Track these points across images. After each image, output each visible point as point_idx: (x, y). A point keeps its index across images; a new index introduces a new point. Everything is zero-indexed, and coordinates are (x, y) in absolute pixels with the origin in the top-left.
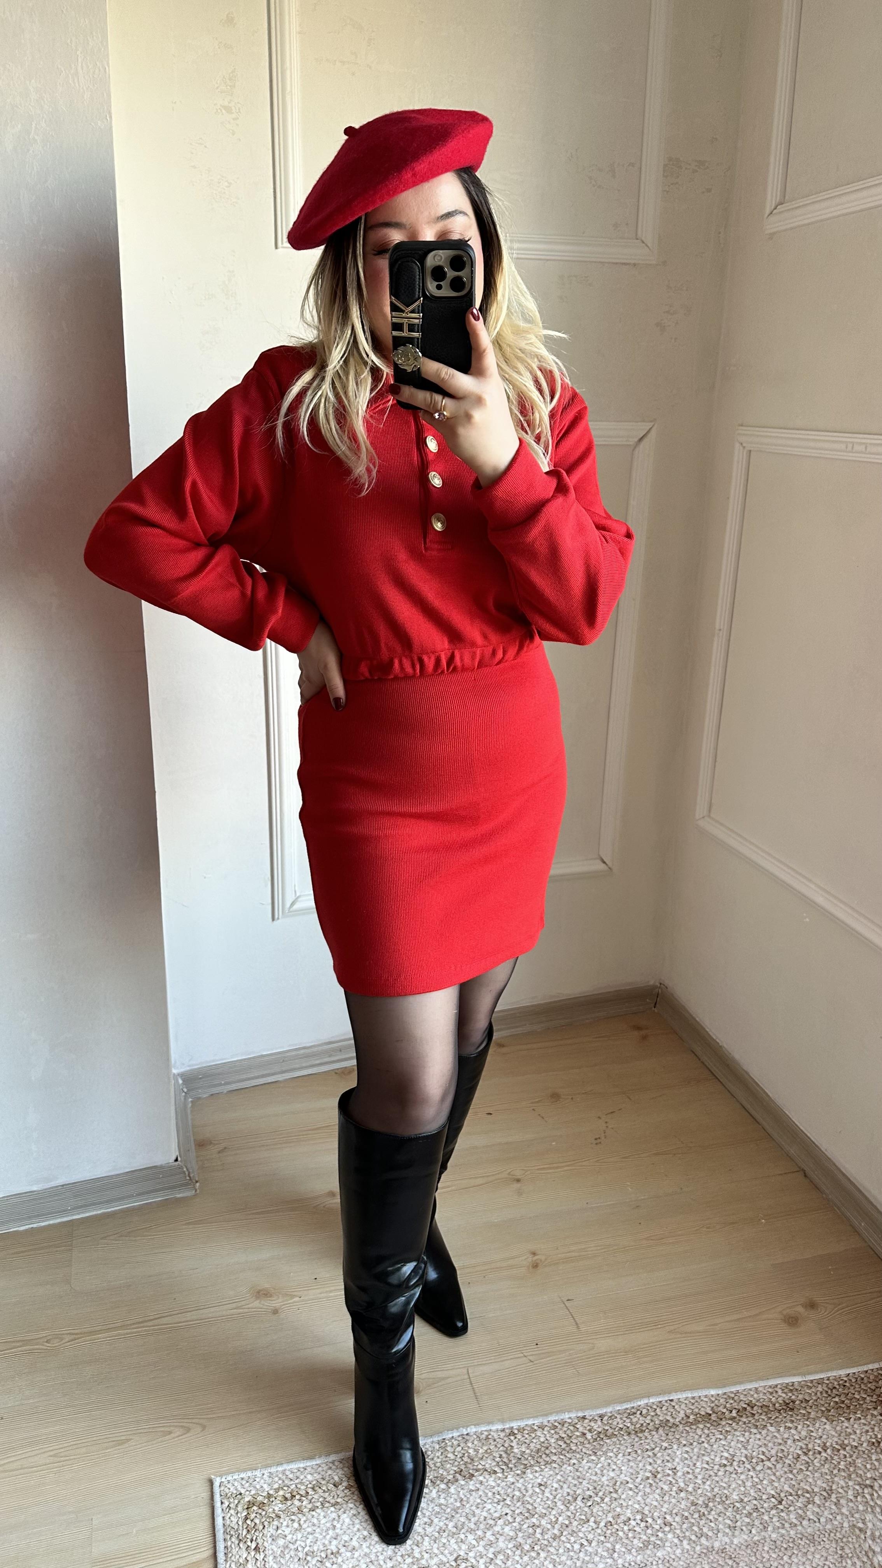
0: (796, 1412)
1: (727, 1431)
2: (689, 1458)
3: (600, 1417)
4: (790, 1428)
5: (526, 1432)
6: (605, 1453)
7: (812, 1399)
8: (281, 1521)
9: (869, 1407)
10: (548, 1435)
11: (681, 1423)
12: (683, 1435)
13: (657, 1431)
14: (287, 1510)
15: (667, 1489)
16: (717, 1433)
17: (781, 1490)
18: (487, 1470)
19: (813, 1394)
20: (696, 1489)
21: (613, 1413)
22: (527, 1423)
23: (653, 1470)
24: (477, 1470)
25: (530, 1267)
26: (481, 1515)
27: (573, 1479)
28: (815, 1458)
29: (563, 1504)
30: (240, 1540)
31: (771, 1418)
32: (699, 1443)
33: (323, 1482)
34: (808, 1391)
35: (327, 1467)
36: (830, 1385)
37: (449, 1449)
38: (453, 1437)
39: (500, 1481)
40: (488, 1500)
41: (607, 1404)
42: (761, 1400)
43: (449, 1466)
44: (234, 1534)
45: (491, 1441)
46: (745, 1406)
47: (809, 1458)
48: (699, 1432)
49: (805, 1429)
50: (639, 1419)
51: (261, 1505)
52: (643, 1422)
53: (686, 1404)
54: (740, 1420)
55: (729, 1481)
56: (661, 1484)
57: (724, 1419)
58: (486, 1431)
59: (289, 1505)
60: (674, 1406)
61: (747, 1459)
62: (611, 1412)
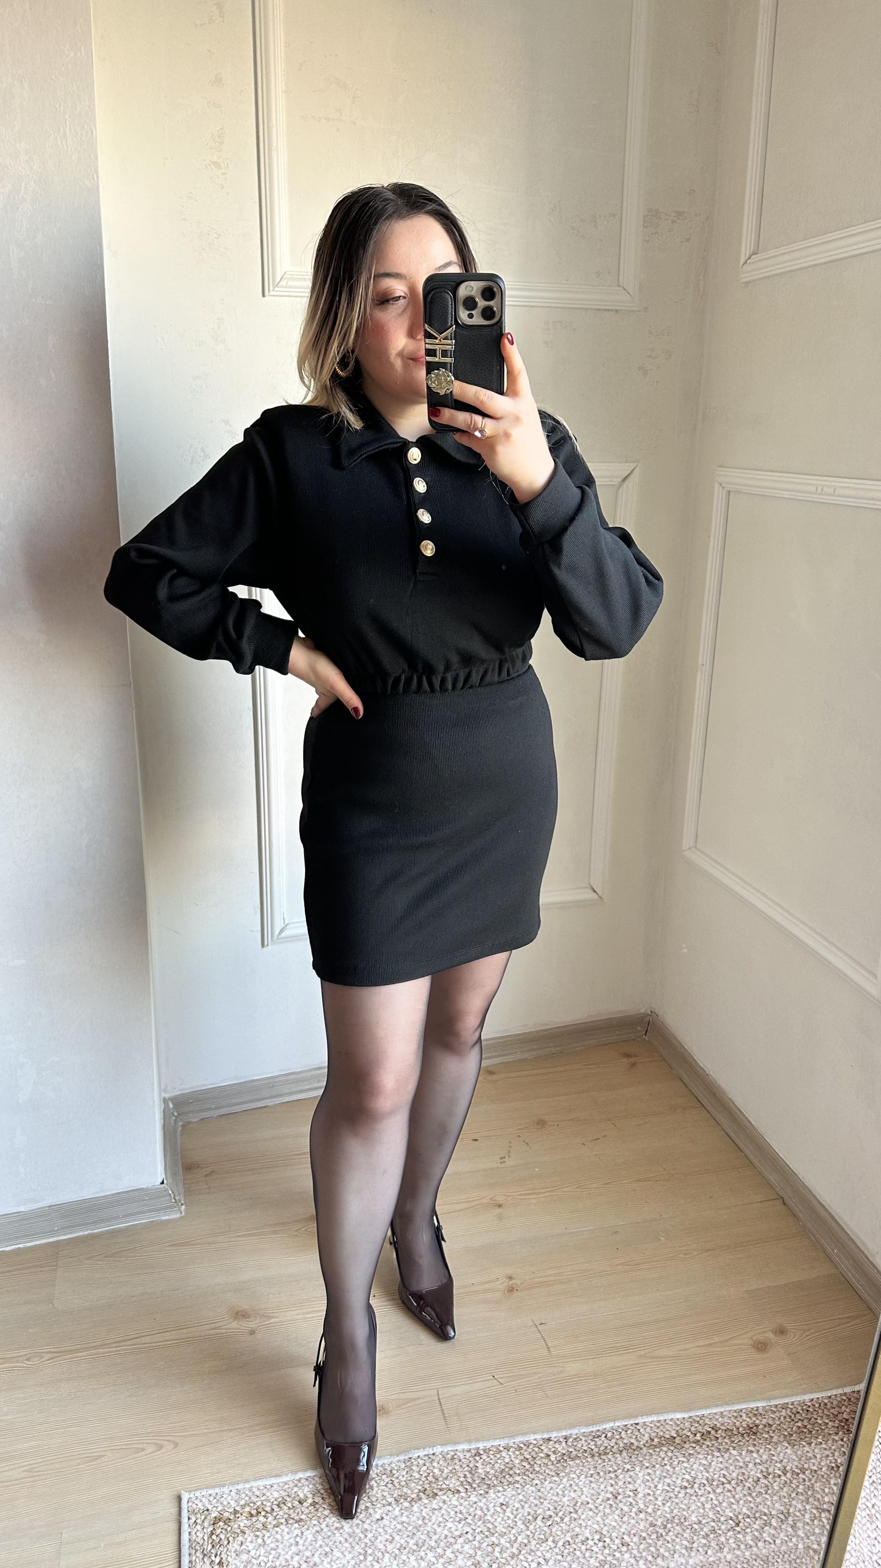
0: (759, 1437)
1: (690, 1454)
2: (650, 1480)
3: (565, 1439)
4: (752, 1452)
5: (491, 1452)
6: (568, 1474)
7: (775, 1423)
8: (246, 1537)
9: (831, 1432)
10: (513, 1456)
11: (645, 1446)
12: (646, 1458)
13: (620, 1454)
14: (252, 1526)
15: (626, 1510)
16: (680, 1455)
17: (740, 1513)
18: (450, 1490)
19: (777, 1418)
20: (655, 1510)
21: (578, 1435)
22: (493, 1444)
23: (614, 1491)
24: (441, 1490)
25: (506, 1291)
26: (442, 1533)
27: (535, 1499)
28: (775, 1482)
29: (523, 1523)
30: (205, 1555)
31: (734, 1441)
32: (661, 1465)
33: (288, 1499)
34: (771, 1416)
35: (294, 1484)
36: (794, 1409)
37: (414, 1468)
38: (419, 1456)
39: (463, 1500)
40: (449, 1518)
41: (572, 1426)
42: (726, 1424)
43: (413, 1485)
44: (199, 1549)
45: (456, 1461)
46: (710, 1429)
47: (768, 1481)
48: (662, 1455)
49: (767, 1453)
50: (603, 1442)
51: (227, 1521)
52: (607, 1445)
53: (651, 1427)
54: (703, 1444)
55: (689, 1503)
56: (621, 1505)
57: (687, 1442)
58: (452, 1450)
59: (254, 1521)
60: (639, 1430)
61: (708, 1481)
62: (576, 1434)
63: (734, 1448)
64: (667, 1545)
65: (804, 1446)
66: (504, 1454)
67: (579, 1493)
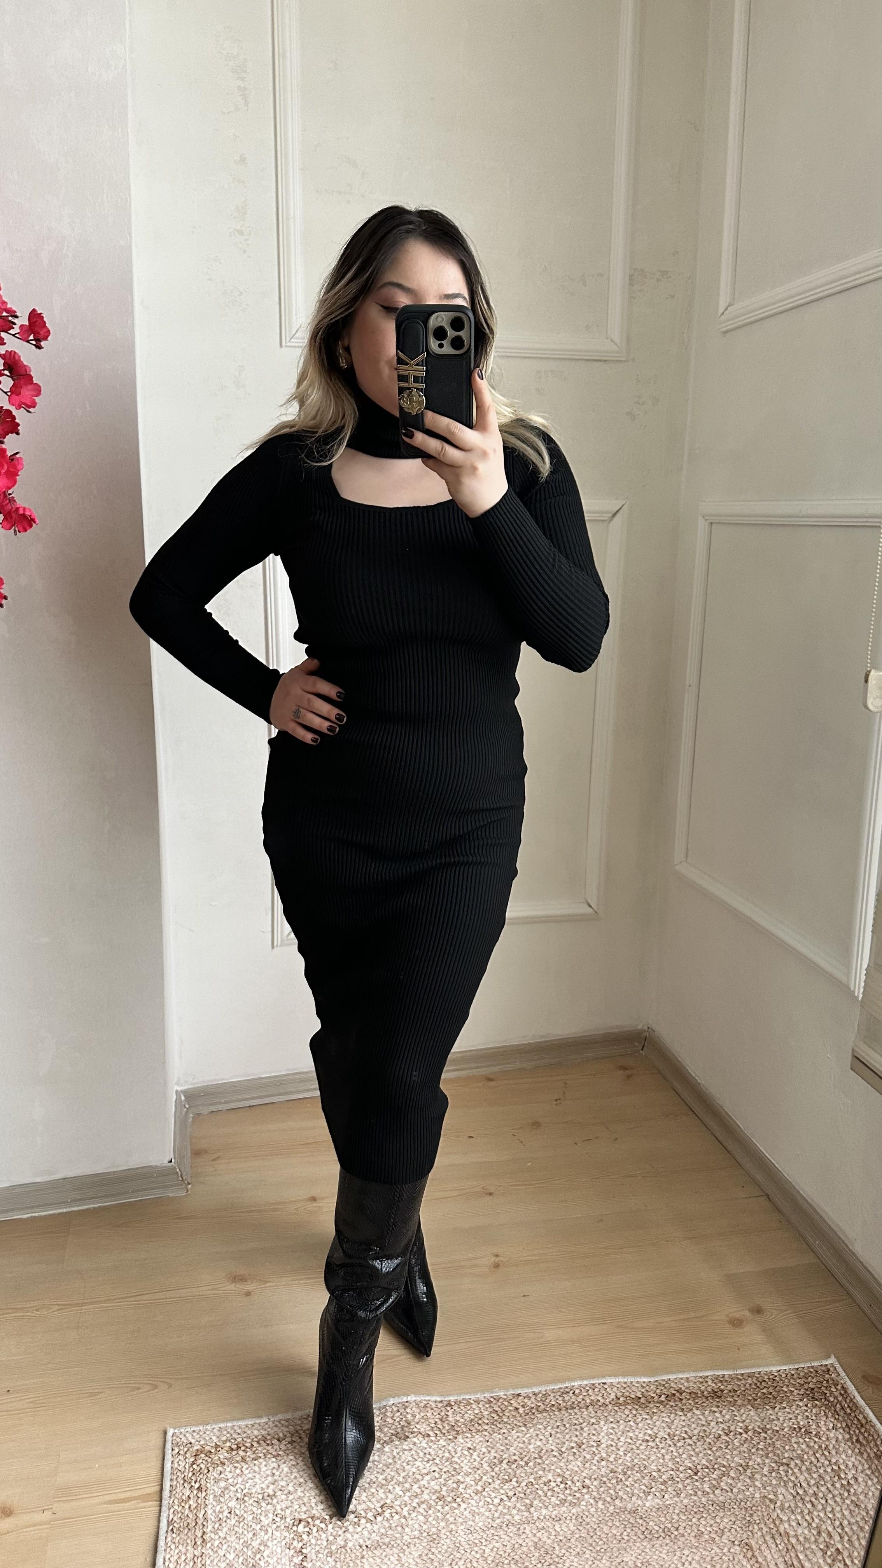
63: (697, 1409)
64: (627, 1489)
65: (768, 1410)
66: (474, 1406)
67: (544, 1442)
